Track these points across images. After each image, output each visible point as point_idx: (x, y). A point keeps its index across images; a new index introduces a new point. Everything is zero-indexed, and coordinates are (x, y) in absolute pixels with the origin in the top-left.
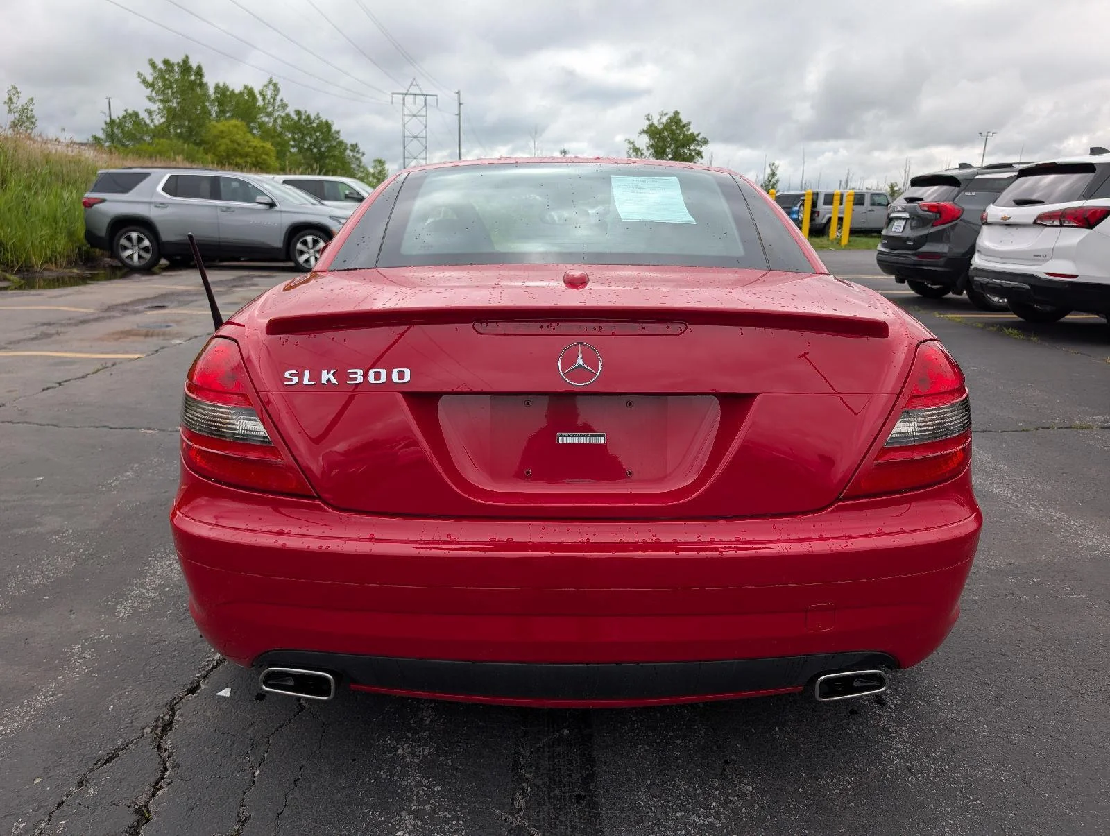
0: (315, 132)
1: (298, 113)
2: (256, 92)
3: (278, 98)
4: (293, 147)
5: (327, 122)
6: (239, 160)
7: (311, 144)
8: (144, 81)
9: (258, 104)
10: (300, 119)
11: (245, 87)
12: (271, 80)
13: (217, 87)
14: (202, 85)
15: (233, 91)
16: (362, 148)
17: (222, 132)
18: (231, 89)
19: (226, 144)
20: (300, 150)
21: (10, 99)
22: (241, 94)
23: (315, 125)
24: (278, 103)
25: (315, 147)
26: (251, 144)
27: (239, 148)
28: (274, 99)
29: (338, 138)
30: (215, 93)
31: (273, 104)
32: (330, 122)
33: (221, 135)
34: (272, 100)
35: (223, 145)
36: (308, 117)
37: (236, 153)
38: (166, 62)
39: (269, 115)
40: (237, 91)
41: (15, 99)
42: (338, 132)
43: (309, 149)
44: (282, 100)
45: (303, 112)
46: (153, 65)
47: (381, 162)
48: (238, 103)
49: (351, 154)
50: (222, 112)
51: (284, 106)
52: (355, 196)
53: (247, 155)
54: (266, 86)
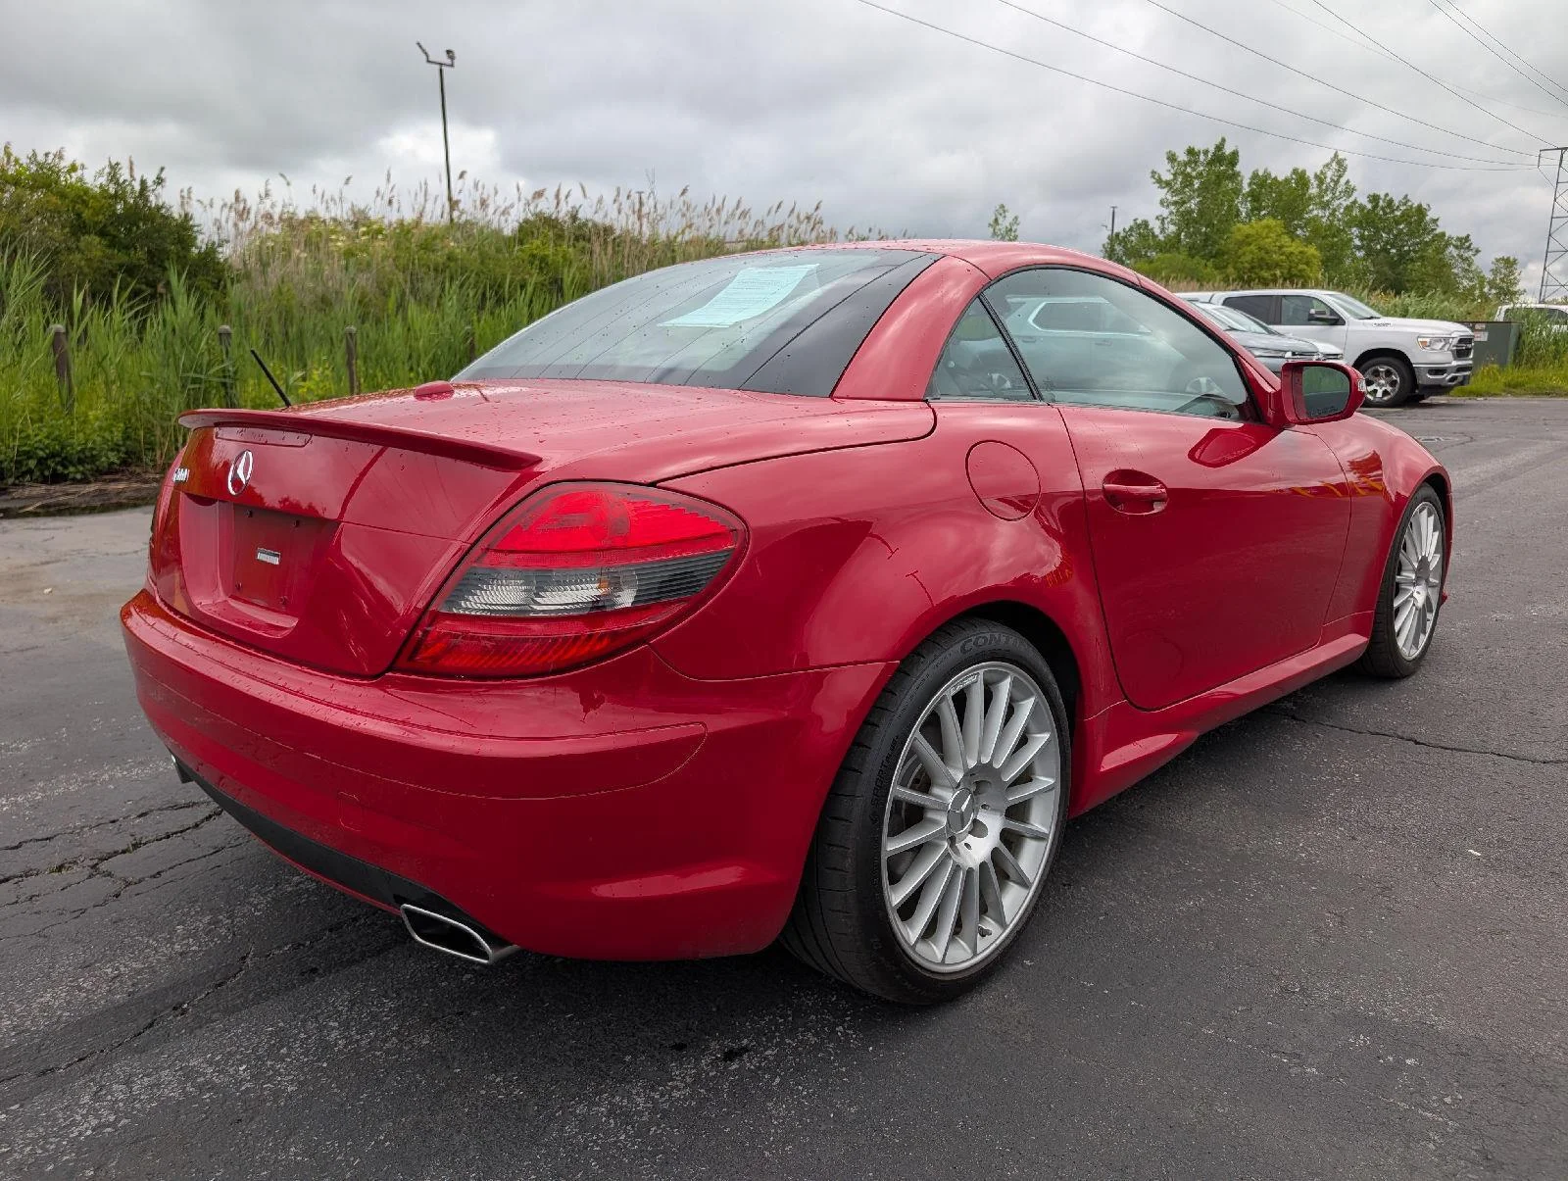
0: (1398, 223)
1: (1374, 199)
2: (1310, 174)
3: (1343, 181)
4: (1359, 248)
5: (1420, 206)
6: (1266, 274)
7: (1387, 243)
8: (1159, 181)
9: (1310, 191)
10: (1375, 207)
11: (1295, 171)
12: (1336, 155)
13: (1255, 175)
14: (1236, 175)
15: (1275, 178)
16: (1475, 242)
17: (1247, 236)
18: (1273, 176)
19: (1252, 252)
20: (1370, 252)
21: (996, 220)
22: (1287, 181)
23: (1398, 213)
24: (1341, 187)
25: (1393, 247)
26: (1285, 249)
27: (1266, 257)
28: (1336, 183)
29: (1433, 230)
30: (1250, 184)
31: (1334, 189)
32: (1424, 206)
33: (1247, 240)
34: (1332, 184)
35: (1249, 254)
36: (1391, 202)
37: (1263, 264)
38: (1191, 152)
39: (1325, 206)
40: (1281, 178)
41: (1000, 221)
42: (1435, 221)
43: (1384, 250)
44: (1348, 182)
45: (1382, 196)
46: (1172, 158)
47: (1509, 263)
48: (1280, 194)
49: (1455, 252)
50: (1256, 210)
51: (1349, 191)
52: (1327, 316)
53: (1277, 265)
54: (1327, 166)
